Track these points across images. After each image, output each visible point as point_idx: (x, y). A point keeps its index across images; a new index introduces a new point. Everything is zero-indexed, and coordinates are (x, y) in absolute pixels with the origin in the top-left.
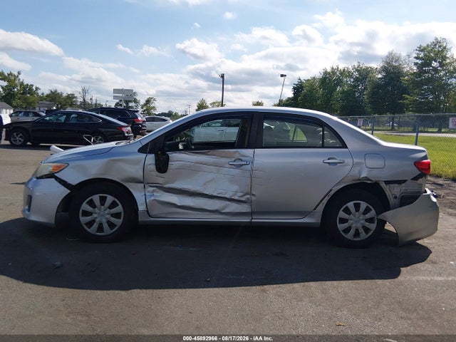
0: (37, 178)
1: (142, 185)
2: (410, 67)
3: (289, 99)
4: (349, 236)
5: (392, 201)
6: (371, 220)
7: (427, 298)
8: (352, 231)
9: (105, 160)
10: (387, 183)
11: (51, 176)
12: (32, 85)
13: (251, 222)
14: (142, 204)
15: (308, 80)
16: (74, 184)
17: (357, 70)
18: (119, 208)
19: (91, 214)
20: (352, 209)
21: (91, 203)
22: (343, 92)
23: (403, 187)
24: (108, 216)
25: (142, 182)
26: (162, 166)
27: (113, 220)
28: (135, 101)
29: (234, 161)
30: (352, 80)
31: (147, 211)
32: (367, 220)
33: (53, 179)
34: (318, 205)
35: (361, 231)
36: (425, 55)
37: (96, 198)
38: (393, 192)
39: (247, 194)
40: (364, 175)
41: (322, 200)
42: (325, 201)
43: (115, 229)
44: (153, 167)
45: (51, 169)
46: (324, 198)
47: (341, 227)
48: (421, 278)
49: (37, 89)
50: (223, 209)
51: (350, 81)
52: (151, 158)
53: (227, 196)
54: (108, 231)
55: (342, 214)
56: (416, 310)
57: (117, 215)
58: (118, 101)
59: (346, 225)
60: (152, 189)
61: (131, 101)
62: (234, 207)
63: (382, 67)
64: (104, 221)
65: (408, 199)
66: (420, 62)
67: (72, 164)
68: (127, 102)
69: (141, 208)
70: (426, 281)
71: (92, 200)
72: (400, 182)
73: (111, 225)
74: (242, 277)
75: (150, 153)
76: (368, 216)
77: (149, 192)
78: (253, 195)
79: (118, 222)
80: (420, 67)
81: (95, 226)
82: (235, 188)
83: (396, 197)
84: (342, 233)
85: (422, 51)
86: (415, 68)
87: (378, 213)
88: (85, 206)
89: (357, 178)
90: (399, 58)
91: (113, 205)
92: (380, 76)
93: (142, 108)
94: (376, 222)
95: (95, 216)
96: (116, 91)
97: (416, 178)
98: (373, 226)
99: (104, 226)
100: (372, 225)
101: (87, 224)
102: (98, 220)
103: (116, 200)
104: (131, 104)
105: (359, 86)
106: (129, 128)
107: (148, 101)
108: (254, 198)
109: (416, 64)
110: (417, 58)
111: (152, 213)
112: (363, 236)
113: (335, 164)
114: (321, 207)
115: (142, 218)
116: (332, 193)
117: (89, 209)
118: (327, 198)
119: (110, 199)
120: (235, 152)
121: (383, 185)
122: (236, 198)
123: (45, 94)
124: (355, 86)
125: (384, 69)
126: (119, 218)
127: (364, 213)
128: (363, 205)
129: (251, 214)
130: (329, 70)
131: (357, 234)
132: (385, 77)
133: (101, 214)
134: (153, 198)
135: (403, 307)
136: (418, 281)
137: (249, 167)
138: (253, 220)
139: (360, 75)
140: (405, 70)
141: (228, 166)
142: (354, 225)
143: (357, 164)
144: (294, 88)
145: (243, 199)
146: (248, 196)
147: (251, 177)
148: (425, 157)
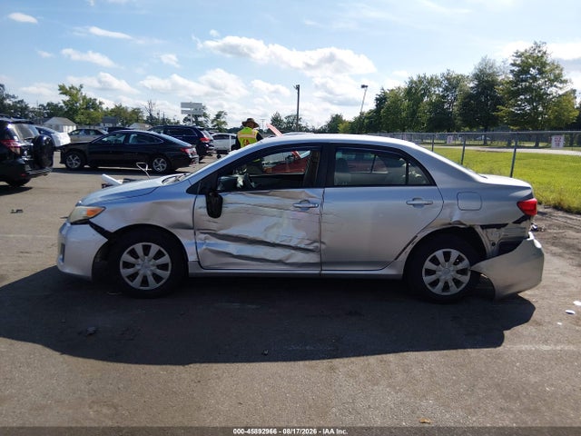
0: (72, 224)
1: (192, 231)
2: (505, 75)
3: (371, 111)
4: (438, 290)
5: (489, 248)
6: (463, 272)
7: (533, 379)
8: (441, 285)
9: (148, 203)
10: (484, 227)
11: (85, 221)
12: (95, 100)
13: (320, 274)
14: (192, 254)
15: (392, 90)
16: (112, 231)
17: (447, 79)
18: (166, 259)
19: (133, 266)
20: (441, 259)
21: (133, 253)
22: (431, 103)
23: (503, 231)
24: (153, 268)
25: (192, 227)
26: (215, 209)
27: (159, 272)
28: (205, 115)
29: (300, 203)
30: (441, 89)
31: (199, 262)
32: (458, 272)
33: (88, 226)
34: (400, 254)
35: (451, 284)
36: (522, 61)
37: (138, 247)
38: (490, 238)
39: (315, 242)
40: (455, 218)
41: (405, 249)
42: (408, 250)
43: (162, 282)
44: (205, 211)
45: (84, 214)
46: (408, 245)
47: (427, 279)
48: (524, 347)
49: (101, 103)
50: (287, 259)
51: (439, 91)
52: (202, 200)
53: (292, 244)
54: (153, 284)
55: (428, 265)
56: (519, 397)
57: (163, 267)
58: (186, 115)
59: (433, 278)
60: (203, 236)
61: (200, 116)
62: (300, 257)
63: (474, 75)
64: (149, 273)
65: (507, 246)
66: (516, 69)
67: (108, 208)
68: (196, 117)
69: (192, 257)
70: (530, 352)
71: (133, 249)
72: (499, 226)
73: (157, 278)
74: (308, 348)
75: (201, 193)
76: (460, 266)
77: (201, 239)
78: (324, 243)
79: (166, 274)
80: (517, 75)
81: (139, 279)
82: (302, 234)
83: (493, 244)
84: (428, 286)
85: (520, 56)
86: (511, 76)
87: (472, 263)
88: (126, 257)
89: (447, 222)
90: (493, 64)
91: (159, 255)
92: (472, 85)
93: (212, 123)
94: (469, 274)
95: (138, 267)
96: (183, 105)
97: (518, 222)
98: (465, 279)
99: (149, 280)
100: (464, 277)
101: (129, 277)
102: (141, 272)
103: (162, 249)
104: (200, 119)
105: (448, 96)
106: (194, 149)
107: (218, 116)
108: (323, 246)
109: (512, 71)
110: (513, 65)
111: (205, 264)
112: (454, 290)
113: (421, 205)
114: (404, 257)
115: (192, 270)
116: (417, 240)
117: (131, 259)
118: (411, 246)
119: (155, 248)
120: (301, 192)
121: (479, 230)
122: (303, 246)
123: (110, 109)
124: (444, 97)
125: (477, 77)
126: (167, 270)
127: (456, 264)
128: (455, 254)
129: (320, 264)
130: (415, 79)
131: (446, 287)
132: (477, 86)
133: (145, 265)
134: (204, 247)
135: (503, 392)
136: (520, 352)
137: (317, 210)
138: (323, 272)
139: (450, 84)
140: (500, 78)
141: (292, 208)
142: (443, 277)
143: (448, 205)
144: (377, 99)
145: (311, 247)
146: (316, 244)
147: (320, 222)
148: (531, 196)
